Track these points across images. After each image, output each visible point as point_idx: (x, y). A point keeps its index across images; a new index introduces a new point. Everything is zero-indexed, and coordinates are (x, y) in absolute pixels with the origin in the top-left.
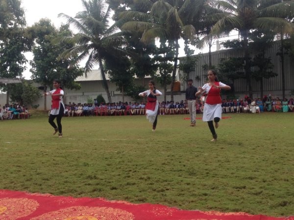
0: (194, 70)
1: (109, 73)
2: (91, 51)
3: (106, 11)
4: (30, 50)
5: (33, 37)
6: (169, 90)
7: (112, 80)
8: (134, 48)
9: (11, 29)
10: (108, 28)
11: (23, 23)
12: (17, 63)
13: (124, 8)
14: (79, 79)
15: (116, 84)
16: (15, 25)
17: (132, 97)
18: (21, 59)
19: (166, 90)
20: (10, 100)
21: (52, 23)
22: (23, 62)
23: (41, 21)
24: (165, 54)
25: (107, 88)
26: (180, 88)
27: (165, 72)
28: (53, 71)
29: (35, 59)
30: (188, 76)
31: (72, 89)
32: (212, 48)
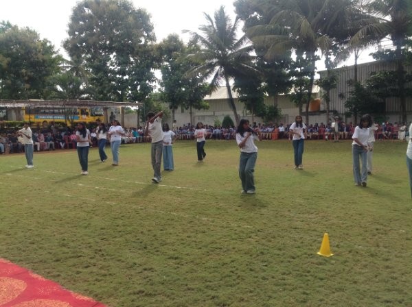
0: (334, 87)
1: (238, 91)
2: (217, 68)
3: (233, 23)
4: (159, 67)
5: (162, 55)
6: (304, 110)
7: (241, 100)
8: (266, 63)
9: (140, 47)
10: (236, 42)
11: (153, 38)
12: (147, 82)
13: (255, 17)
14: (207, 97)
15: (246, 104)
16: (146, 42)
17: (263, 118)
18: (151, 78)
19: (301, 110)
20: (140, 120)
21: (180, 39)
22: (153, 81)
23: (169, 37)
24: (302, 68)
25: (234, 109)
26: (319, 107)
27: (300, 89)
28: (180, 91)
29: (164, 78)
30: (328, 93)
31: (199, 109)
32: (358, 59)
